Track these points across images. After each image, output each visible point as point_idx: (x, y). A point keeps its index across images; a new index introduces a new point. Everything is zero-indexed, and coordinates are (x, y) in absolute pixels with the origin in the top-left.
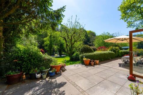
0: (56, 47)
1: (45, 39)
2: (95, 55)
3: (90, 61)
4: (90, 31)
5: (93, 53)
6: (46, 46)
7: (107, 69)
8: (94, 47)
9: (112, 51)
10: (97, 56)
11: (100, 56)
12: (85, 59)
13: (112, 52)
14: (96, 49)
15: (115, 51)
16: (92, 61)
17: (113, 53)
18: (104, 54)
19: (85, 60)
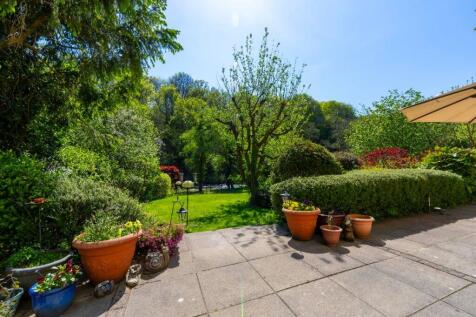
0: (215, 159)
1: (185, 135)
2: (348, 185)
3: (321, 221)
4: (333, 102)
5: (336, 177)
6: (190, 154)
7: (446, 299)
8: (349, 155)
9: (444, 169)
10: (364, 190)
11: (377, 190)
12: (291, 206)
13: (448, 173)
14: (356, 163)
15: (466, 167)
16: (330, 218)
17: (455, 180)
18: (404, 180)
19: (290, 210)
